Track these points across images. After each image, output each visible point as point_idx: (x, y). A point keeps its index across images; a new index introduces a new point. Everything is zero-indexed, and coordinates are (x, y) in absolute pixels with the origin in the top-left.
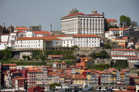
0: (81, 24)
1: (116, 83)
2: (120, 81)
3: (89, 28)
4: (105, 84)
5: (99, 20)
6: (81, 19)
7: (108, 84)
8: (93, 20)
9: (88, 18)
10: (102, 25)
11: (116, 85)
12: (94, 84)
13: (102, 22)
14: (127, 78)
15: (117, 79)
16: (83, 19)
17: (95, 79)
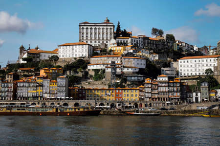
0: (83, 34)
1: (41, 97)
2: (49, 93)
3: (93, 39)
4: (24, 98)
5: (107, 29)
6: (83, 28)
7: (29, 97)
8: (99, 29)
9: (92, 27)
10: (111, 34)
11: (42, 99)
12: (5, 98)
13: (110, 31)
14: (62, 88)
15: (44, 91)
16: (85, 27)
17: (8, 91)
